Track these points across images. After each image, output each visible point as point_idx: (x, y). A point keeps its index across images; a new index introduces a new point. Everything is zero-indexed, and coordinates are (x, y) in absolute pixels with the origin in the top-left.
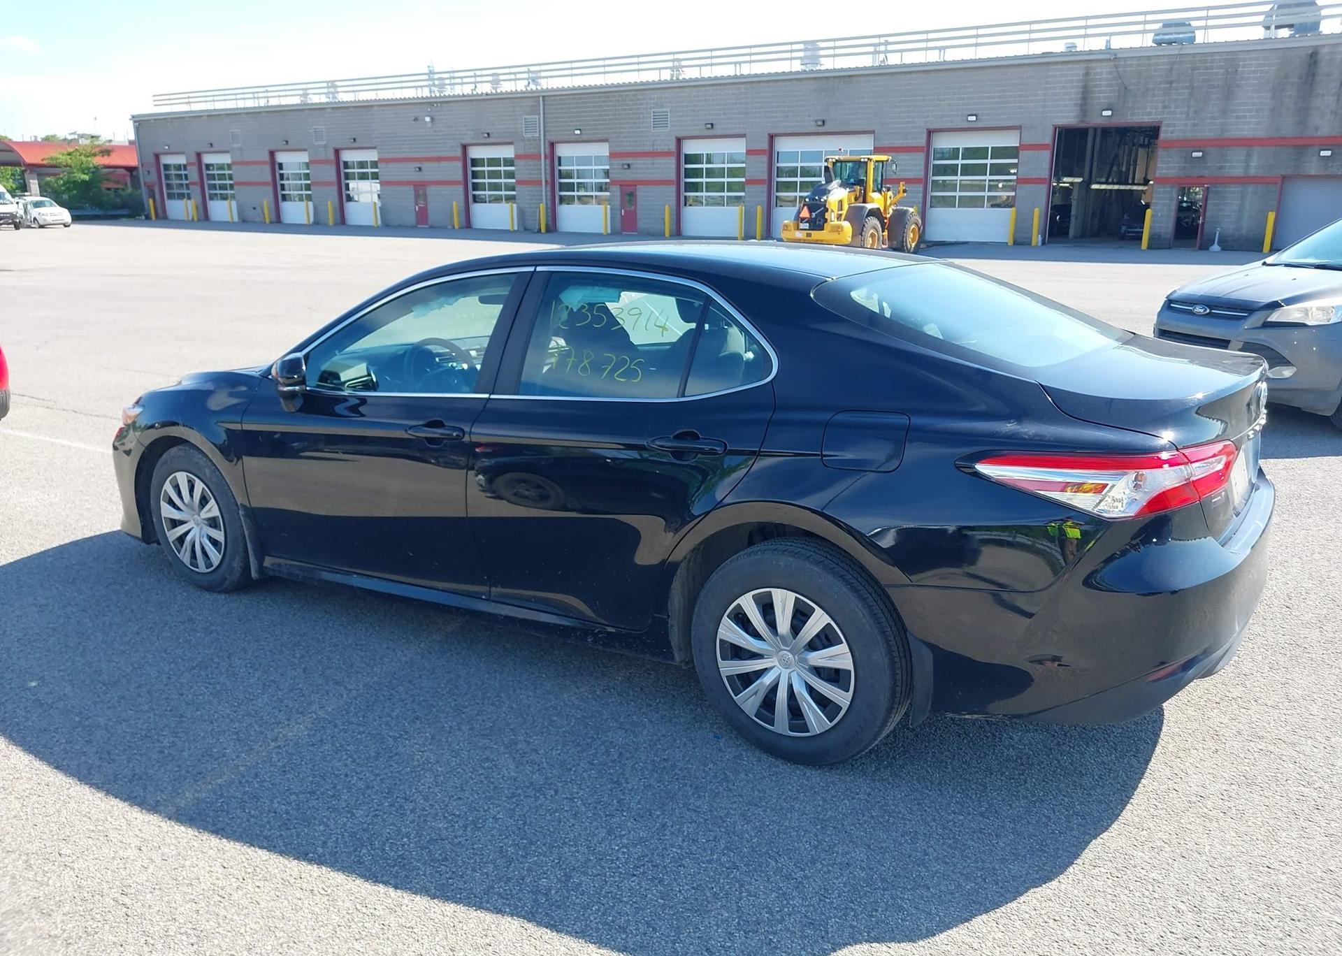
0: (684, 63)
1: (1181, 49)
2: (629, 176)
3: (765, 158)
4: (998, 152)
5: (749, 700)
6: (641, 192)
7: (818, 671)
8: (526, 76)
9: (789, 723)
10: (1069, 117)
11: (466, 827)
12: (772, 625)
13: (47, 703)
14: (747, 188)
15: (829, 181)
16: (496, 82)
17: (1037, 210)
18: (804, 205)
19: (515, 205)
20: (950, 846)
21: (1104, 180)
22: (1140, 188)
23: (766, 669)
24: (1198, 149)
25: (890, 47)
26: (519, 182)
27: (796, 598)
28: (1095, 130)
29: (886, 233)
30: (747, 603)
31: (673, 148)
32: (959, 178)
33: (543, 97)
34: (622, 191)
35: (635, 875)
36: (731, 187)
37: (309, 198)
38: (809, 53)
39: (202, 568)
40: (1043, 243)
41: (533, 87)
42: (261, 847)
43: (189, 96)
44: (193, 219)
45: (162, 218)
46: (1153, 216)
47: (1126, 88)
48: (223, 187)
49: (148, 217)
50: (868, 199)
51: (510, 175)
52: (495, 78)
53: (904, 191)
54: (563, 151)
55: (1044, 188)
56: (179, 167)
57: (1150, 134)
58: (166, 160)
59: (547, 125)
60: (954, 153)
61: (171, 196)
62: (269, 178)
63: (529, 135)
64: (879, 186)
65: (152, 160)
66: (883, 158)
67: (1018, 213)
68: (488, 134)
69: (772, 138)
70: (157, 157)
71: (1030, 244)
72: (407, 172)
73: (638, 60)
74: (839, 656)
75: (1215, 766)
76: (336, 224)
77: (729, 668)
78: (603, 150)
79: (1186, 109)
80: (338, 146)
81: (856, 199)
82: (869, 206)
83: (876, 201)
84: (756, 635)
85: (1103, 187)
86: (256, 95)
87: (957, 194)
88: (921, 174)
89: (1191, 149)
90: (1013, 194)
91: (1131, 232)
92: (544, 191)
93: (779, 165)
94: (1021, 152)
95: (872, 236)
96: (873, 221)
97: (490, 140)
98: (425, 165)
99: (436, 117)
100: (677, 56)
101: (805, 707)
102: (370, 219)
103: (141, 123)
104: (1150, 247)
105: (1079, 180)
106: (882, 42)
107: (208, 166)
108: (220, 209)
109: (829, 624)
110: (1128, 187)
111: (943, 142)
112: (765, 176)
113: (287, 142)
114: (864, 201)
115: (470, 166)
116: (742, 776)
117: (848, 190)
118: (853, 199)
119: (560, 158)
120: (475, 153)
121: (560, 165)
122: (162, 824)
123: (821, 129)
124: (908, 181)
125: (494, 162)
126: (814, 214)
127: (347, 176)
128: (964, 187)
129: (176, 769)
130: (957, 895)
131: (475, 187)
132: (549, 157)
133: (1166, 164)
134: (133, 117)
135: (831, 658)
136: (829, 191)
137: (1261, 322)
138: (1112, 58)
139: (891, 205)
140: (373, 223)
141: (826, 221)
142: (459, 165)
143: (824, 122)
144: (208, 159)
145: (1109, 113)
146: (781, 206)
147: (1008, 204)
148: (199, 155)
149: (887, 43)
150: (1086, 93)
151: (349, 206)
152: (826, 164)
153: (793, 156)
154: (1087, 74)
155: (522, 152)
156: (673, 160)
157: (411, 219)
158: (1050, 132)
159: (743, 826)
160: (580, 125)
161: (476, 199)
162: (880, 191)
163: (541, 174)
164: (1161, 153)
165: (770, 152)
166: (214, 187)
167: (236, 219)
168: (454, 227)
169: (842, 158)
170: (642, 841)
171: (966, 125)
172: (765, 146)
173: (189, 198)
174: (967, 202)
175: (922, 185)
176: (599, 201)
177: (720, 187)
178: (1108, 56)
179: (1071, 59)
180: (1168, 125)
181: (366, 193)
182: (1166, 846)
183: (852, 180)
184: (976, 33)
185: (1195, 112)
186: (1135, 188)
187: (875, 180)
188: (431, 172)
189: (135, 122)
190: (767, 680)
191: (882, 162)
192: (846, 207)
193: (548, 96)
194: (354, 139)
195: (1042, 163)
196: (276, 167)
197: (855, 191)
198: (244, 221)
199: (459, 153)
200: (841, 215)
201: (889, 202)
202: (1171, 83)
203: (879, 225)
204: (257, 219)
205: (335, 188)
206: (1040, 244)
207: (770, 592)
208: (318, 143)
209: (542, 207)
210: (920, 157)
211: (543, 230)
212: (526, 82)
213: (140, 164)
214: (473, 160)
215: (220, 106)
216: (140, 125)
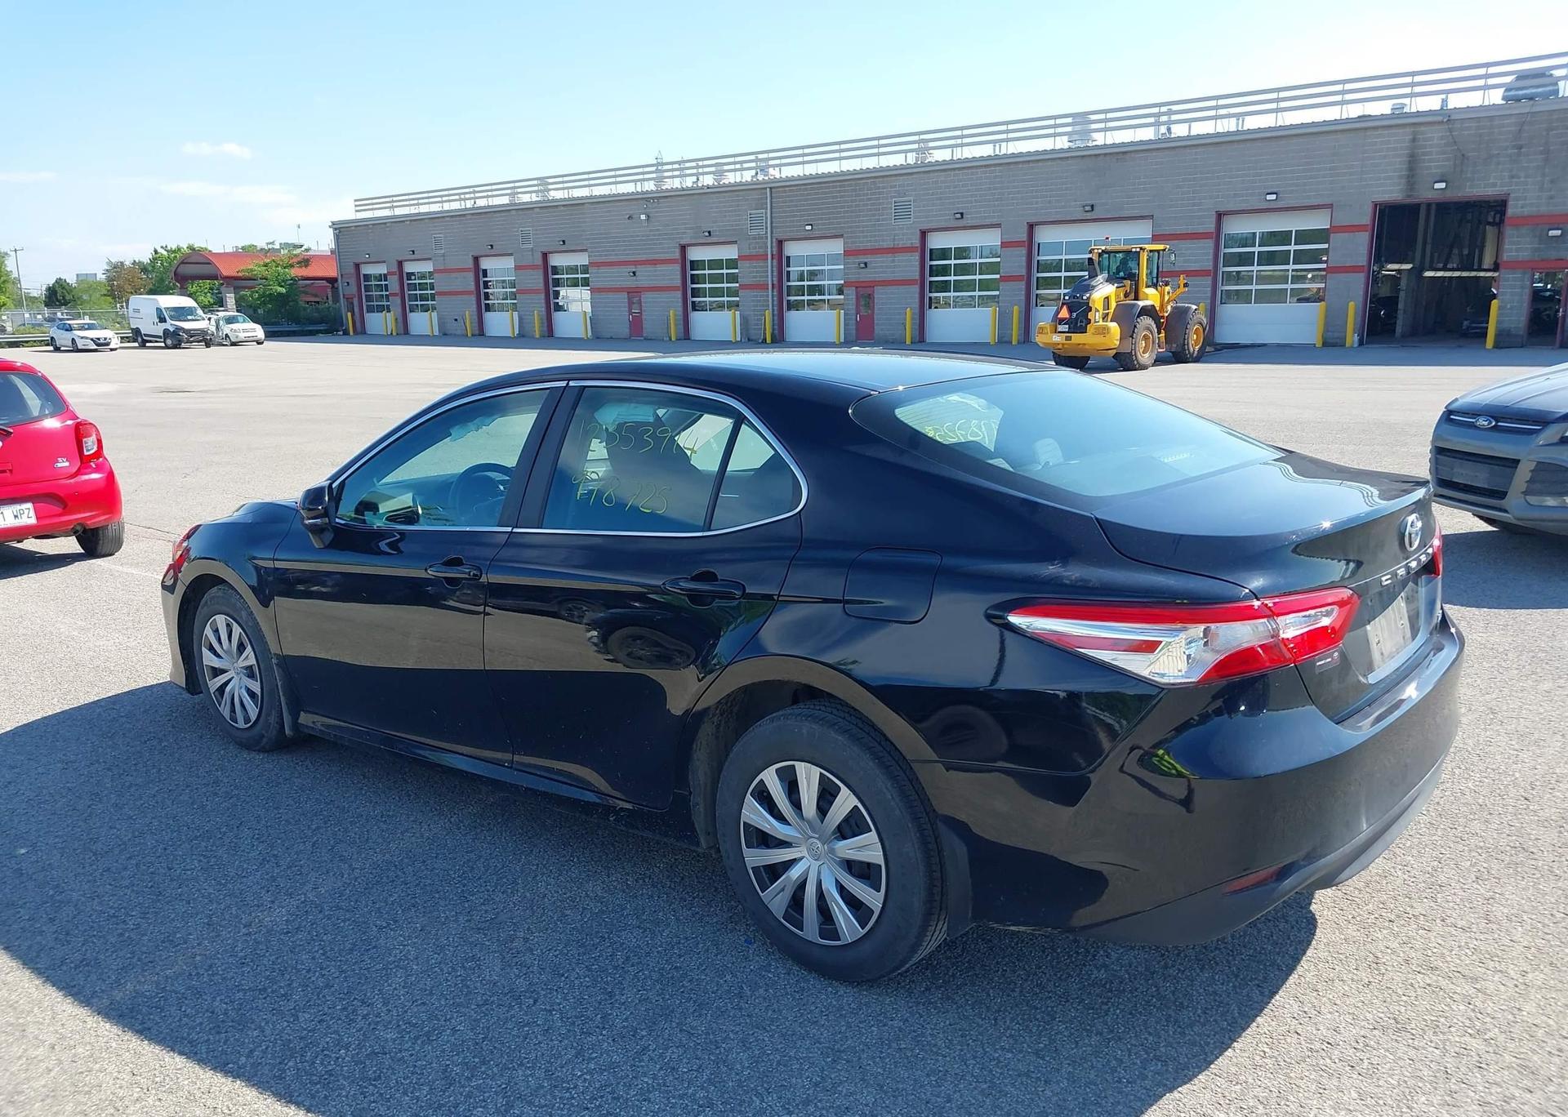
0: (931, 144)
1: (1533, 105)
2: (866, 275)
3: (1024, 251)
4: (1304, 237)
5: (776, 899)
6: (880, 294)
7: (850, 866)
8: (753, 165)
9: (820, 929)
10: (1393, 192)
11: (417, 1038)
12: (796, 804)
13: (27, 873)
14: (1002, 285)
15: (1093, 276)
16: (719, 173)
17: (1352, 304)
18: (1063, 304)
19: (738, 313)
21: (1441, 265)
22: (1489, 274)
23: (795, 859)
24: (1556, 226)
25: (1174, 117)
26: (742, 287)
27: (821, 773)
28: (1429, 205)
29: (1163, 335)
30: (770, 778)
31: (916, 242)
32: (1255, 268)
33: (771, 188)
34: (857, 293)
35: (588, 1109)
36: (985, 286)
37: (515, 307)
38: (1078, 128)
39: (241, 724)
40: (1361, 343)
41: (760, 177)
42: (181, 1053)
43: (392, 200)
44: (392, 334)
45: (360, 334)
46: (1500, 308)
47: (1463, 155)
48: (423, 298)
49: (346, 333)
50: (1141, 295)
51: (732, 278)
52: (719, 168)
53: (1186, 285)
54: (792, 249)
55: (1360, 278)
56: (380, 277)
57: (1493, 211)
58: (367, 270)
59: (774, 220)
60: (1248, 240)
61: (371, 310)
62: (472, 287)
63: (754, 233)
64: (1155, 280)
65: (352, 270)
66: (1161, 247)
67: (1327, 310)
68: (709, 232)
69: (1031, 227)
70: (357, 266)
71: (1343, 345)
72: (620, 277)
73: (879, 143)
74: (869, 847)
75: (1360, 1004)
76: (542, 336)
77: (756, 858)
78: (836, 247)
79: (1539, 179)
80: (545, 250)
81: (1126, 295)
82: (1141, 303)
83: (1151, 297)
84: (780, 818)
85: (1440, 274)
86: (462, 196)
87: (1254, 287)
88: (1209, 265)
89: (1547, 227)
90: (1323, 285)
91: (1477, 328)
92: (770, 295)
93: (1040, 258)
94: (1332, 235)
95: (1146, 338)
96: (1147, 321)
97: (710, 240)
98: (640, 269)
99: (651, 215)
100: (922, 137)
101: (834, 909)
102: (579, 330)
103: (341, 230)
104: (1498, 345)
105: (1409, 266)
106: (1163, 112)
107: (410, 275)
108: (420, 322)
109: (856, 807)
110: (1473, 274)
111: (1236, 227)
112: (1023, 272)
113: (492, 246)
114: (1136, 298)
115: (690, 269)
117: (1116, 285)
118: (1122, 295)
119: (788, 258)
120: (695, 254)
121: (788, 266)
122: (89, 1019)
123: (1089, 216)
124: (1188, 273)
125: (716, 264)
126: (1075, 314)
127: (557, 283)
128: (1262, 279)
129: (129, 955)
131: (695, 293)
132: (776, 257)
133: (1517, 245)
134: (333, 223)
135: (860, 848)
136: (1094, 287)
137: (1559, 436)
138: (1446, 119)
139: (1169, 301)
140: (582, 335)
141: (1089, 321)
142: (677, 268)
143: (1092, 206)
144: (409, 268)
145: (1443, 185)
146: (1042, 306)
147: (1317, 298)
148: (400, 264)
149: (1170, 113)
150: (1413, 162)
151: (558, 316)
152: (1090, 256)
153: (1056, 247)
154: (1414, 140)
155: (746, 252)
156: (916, 256)
157: (625, 330)
158: (1369, 210)
159: (738, 1053)
160: (811, 220)
161: (695, 307)
162: (1155, 286)
163: (767, 276)
164: (1508, 231)
165: (1030, 244)
166: (415, 298)
167: (436, 333)
168: (671, 340)
169: (1109, 248)
170: (613, 1066)
171: (1265, 206)
172: (1024, 237)
173: (389, 311)
174: (1264, 297)
175: (1210, 278)
176: (833, 306)
177: (970, 285)
178: (1440, 118)
179: (1399, 122)
180: (1517, 199)
181: (577, 301)
182: (1261, 1107)
183: (1122, 274)
184: (1278, 97)
185: (1552, 182)
186: (1482, 274)
187: (1150, 274)
188: (646, 276)
189: (336, 229)
190: (795, 873)
191: (1158, 251)
192: (1113, 305)
193: (774, 188)
194: (564, 241)
195: (1357, 248)
196: (480, 274)
197: (1125, 286)
198: (445, 334)
199: (677, 255)
200: (1108, 314)
201: (1167, 298)
202: (1520, 147)
203: (1154, 326)
204: (459, 332)
205: (543, 296)
206: (1356, 345)
207: (794, 766)
208: (525, 246)
209: (768, 314)
210: (1209, 244)
211: (769, 340)
212: (753, 172)
213: (340, 277)
214: (692, 262)
215: (424, 209)
216: (340, 232)
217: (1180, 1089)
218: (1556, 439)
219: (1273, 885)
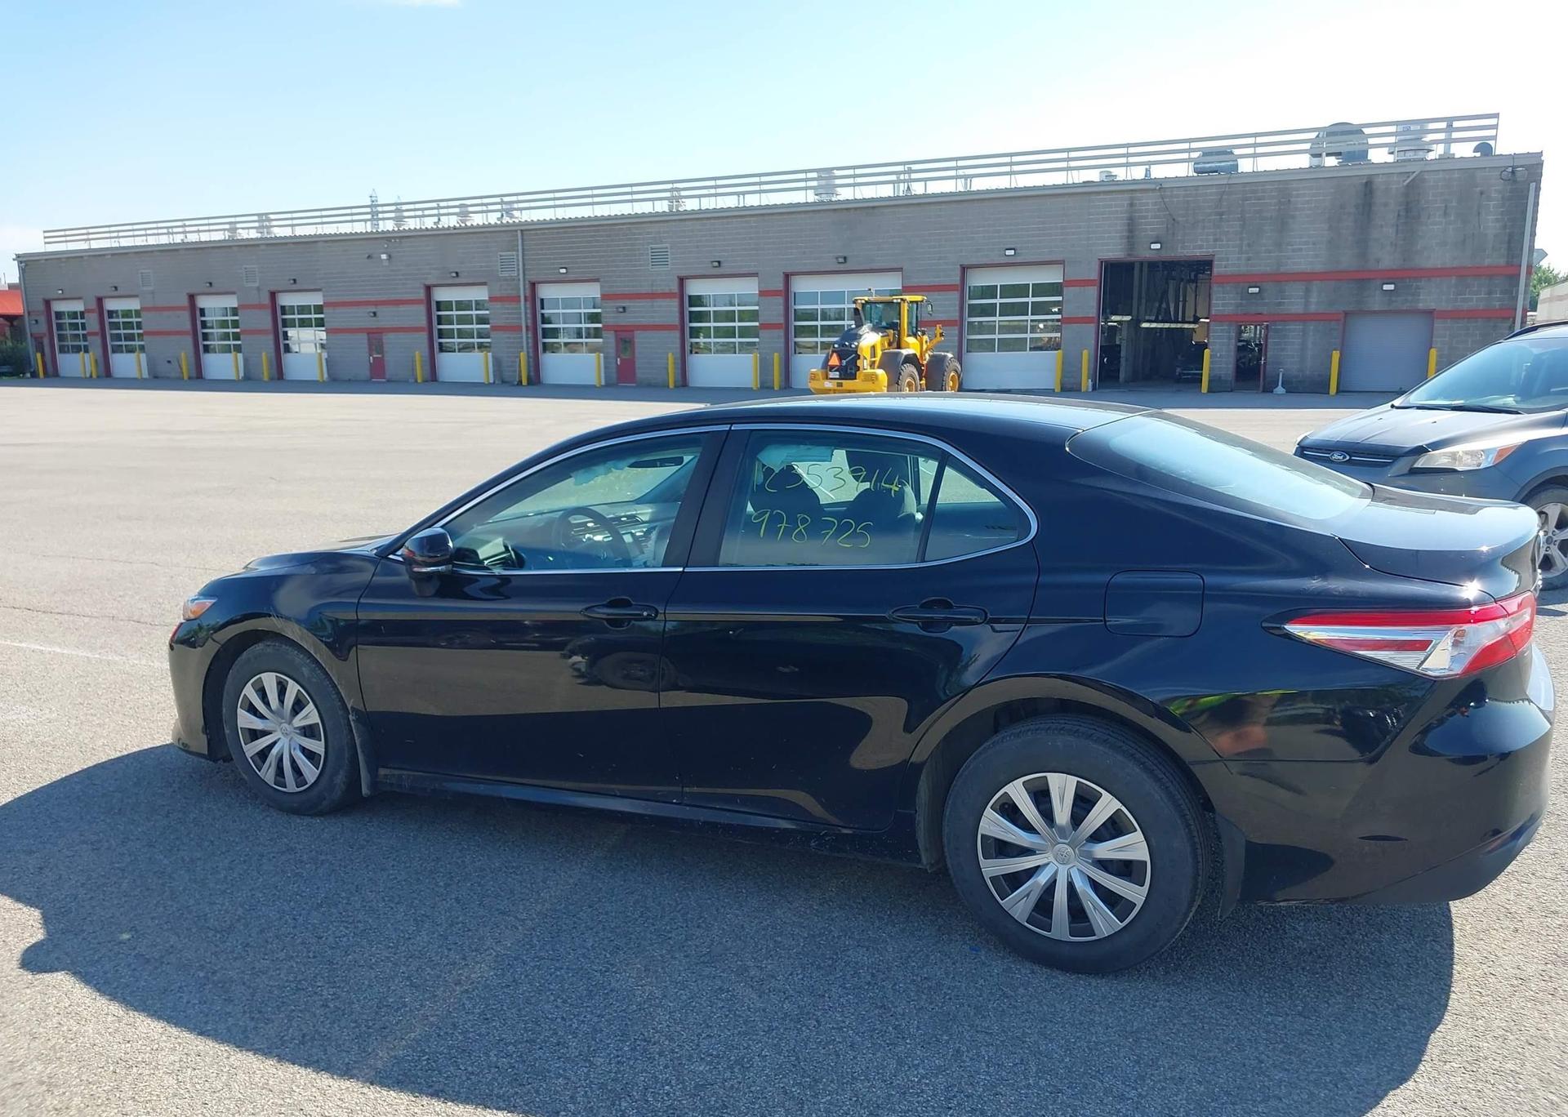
0: (683, 193)
1: (1229, 178)
2: (625, 320)
3: (780, 300)
4: (1040, 289)
5: (1019, 904)
6: (640, 338)
7: (1104, 865)
8: (499, 207)
9: (1070, 927)
10: (1115, 251)
11: (731, 1068)
12: (1048, 815)
13: (154, 958)
14: (762, 333)
15: (859, 325)
16: (464, 214)
17: (1085, 353)
18: (833, 352)
19: (490, 354)
20: (1282, 1051)
21: (1153, 318)
22: (1192, 326)
23: (1039, 866)
24: (1254, 284)
25: (914, 176)
26: (494, 328)
27: (1078, 782)
28: (1142, 263)
29: (923, 382)
30: (1017, 791)
31: (675, 288)
32: (997, 318)
33: (522, 231)
34: (616, 336)
35: (951, 1108)
36: (744, 332)
37: (238, 349)
38: (823, 182)
39: (291, 786)
40: (1094, 388)
41: (506, 220)
43: (87, 232)
44: (91, 376)
45: (52, 376)
46: (1211, 356)
47: (1174, 220)
48: (130, 337)
49: (34, 375)
50: (903, 345)
51: (482, 320)
52: (463, 209)
53: (941, 335)
54: (546, 292)
55: (1092, 327)
56: (74, 315)
57: (1200, 268)
58: (58, 307)
59: (526, 262)
60: (990, 292)
61: (63, 350)
62: (188, 326)
63: (506, 274)
64: (914, 329)
65: (41, 307)
66: (918, 298)
67: (1064, 357)
68: (457, 273)
69: (787, 277)
70: (48, 303)
71: (1080, 390)
72: (360, 318)
73: (630, 190)
74: (1133, 846)
76: (272, 379)
77: (992, 868)
78: (593, 291)
79: (1238, 242)
80: (273, 288)
81: (890, 344)
82: (905, 352)
83: (912, 346)
84: (1028, 827)
85: (1154, 325)
86: (170, 230)
87: (996, 336)
88: (955, 316)
89: (1247, 285)
90: (1058, 335)
91: (1188, 374)
92: (525, 337)
93: (797, 307)
94: (1065, 289)
95: (909, 385)
96: (910, 369)
97: (457, 281)
98: (380, 310)
99: (392, 255)
100: (676, 185)
101: (1088, 906)
102: (315, 373)
103: (27, 263)
104: (1210, 390)
105: (1128, 318)
106: (907, 170)
107: (111, 313)
108: (123, 363)
109: (1119, 810)
110: (1179, 326)
111: (979, 280)
112: (782, 320)
113: (211, 284)
114: (899, 347)
115: (435, 311)
116: (1021, 990)
117: (881, 334)
118: (886, 344)
119: (542, 300)
120: (441, 295)
121: (543, 308)
122: (365, 1090)
123: (842, 267)
124: (945, 323)
125: (461, 305)
126: (844, 362)
127: (285, 323)
128: (1004, 329)
129: (353, 1025)
130: (1314, 1104)
131: (441, 334)
132: (529, 299)
133: (1223, 301)
134: (18, 256)
135: (1121, 849)
136: (861, 336)
137: (1408, 469)
138: (1160, 187)
139: (927, 350)
140: (317, 377)
141: (858, 369)
142: (422, 308)
143: (845, 258)
144: (111, 305)
145: (1158, 246)
146: (800, 353)
147: (1053, 346)
148: (100, 301)
149: (910, 171)
150: (1132, 227)
151: (287, 359)
152: (854, 306)
153: (812, 297)
154: (1131, 205)
155: (497, 294)
156: (675, 303)
157: (365, 372)
158: (1095, 267)
159: (1047, 1045)
160: (565, 263)
161: (442, 349)
162: (915, 335)
163: (521, 318)
164: (1215, 288)
165: (786, 293)
166: (118, 337)
167: (145, 375)
168: (416, 381)
170: (940, 1070)
171: (1003, 260)
172: (780, 286)
173: (86, 351)
174: (1006, 346)
175: (956, 328)
176: (593, 349)
177: (730, 333)
178: (1153, 186)
179: (1108, 189)
180: (1221, 260)
181: (306, 342)
183: (884, 324)
184: (1011, 161)
185: (1249, 245)
186: (1186, 326)
187: (910, 323)
188: (388, 317)
189: (21, 262)
190: (1042, 879)
191: (917, 302)
192: (879, 353)
193: (527, 230)
194: (295, 280)
195: (1087, 301)
196: (196, 312)
197: (888, 335)
198: (156, 377)
199: (422, 295)
200: (874, 362)
201: (925, 347)
202: (1221, 214)
203: (916, 373)
204: (173, 375)
205: (271, 337)
206: (1090, 390)
207: (1046, 777)
208: (250, 285)
209: (523, 355)
210: (954, 296)
211: (524, 382)
212: (499, 215)
213: (26, 313)
214: (438, 303)
215: (125, 243)
216: (26, 265)
217: (1438, 1029)
218: (1406, 471)
219: (1513, 843)
